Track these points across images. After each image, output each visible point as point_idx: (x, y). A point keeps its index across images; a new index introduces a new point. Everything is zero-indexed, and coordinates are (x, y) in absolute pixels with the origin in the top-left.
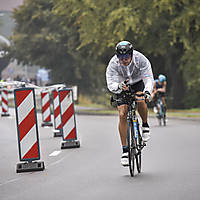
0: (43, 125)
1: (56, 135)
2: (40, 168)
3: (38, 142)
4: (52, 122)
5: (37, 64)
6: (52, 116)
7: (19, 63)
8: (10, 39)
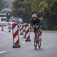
0: (20, 35)
1: (24, 37)
2: (19, 47)
3: (19, 39)
4: (23, 34)
5: (19, 17)
6: (23, 32)
7: (14, 17)
8: (11, 10)
